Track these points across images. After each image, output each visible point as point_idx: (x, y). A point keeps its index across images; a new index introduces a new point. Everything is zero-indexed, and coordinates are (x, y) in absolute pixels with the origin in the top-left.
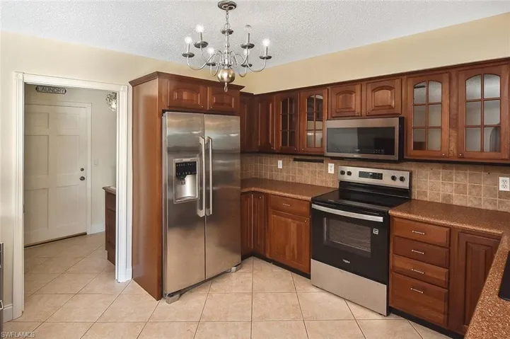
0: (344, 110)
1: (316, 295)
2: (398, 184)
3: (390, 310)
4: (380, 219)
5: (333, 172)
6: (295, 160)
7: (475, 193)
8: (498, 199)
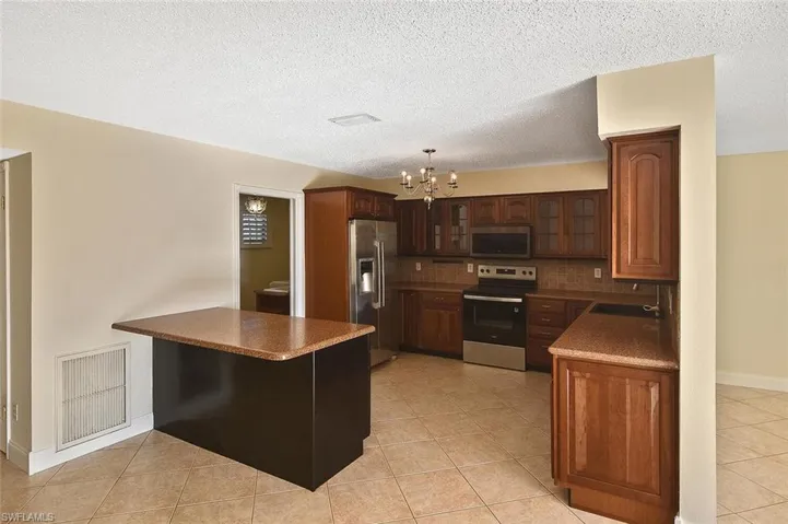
1: (468, 368)
2: (528, 277)
3: (529, 368)
4: (520, 300)
5: (472, 271)
6: (435, 261)
7: (580, 281)
8: (593, 283)
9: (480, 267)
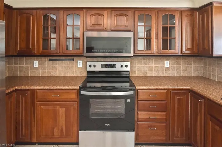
0: (96, 26)
2: (124, 69)
5: (81, 66)
6: (50, 60)
7: (156, 70)
8: (165, 71)
9: (89, 63)
